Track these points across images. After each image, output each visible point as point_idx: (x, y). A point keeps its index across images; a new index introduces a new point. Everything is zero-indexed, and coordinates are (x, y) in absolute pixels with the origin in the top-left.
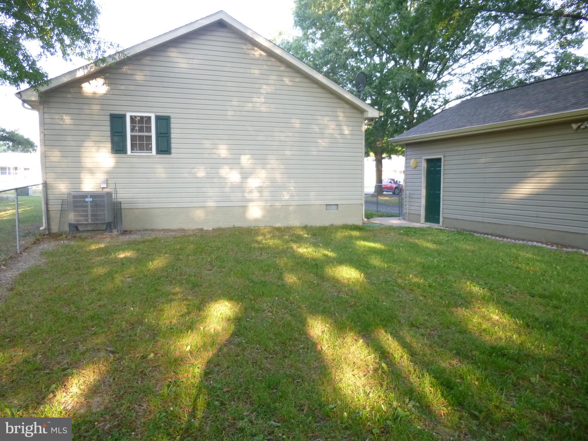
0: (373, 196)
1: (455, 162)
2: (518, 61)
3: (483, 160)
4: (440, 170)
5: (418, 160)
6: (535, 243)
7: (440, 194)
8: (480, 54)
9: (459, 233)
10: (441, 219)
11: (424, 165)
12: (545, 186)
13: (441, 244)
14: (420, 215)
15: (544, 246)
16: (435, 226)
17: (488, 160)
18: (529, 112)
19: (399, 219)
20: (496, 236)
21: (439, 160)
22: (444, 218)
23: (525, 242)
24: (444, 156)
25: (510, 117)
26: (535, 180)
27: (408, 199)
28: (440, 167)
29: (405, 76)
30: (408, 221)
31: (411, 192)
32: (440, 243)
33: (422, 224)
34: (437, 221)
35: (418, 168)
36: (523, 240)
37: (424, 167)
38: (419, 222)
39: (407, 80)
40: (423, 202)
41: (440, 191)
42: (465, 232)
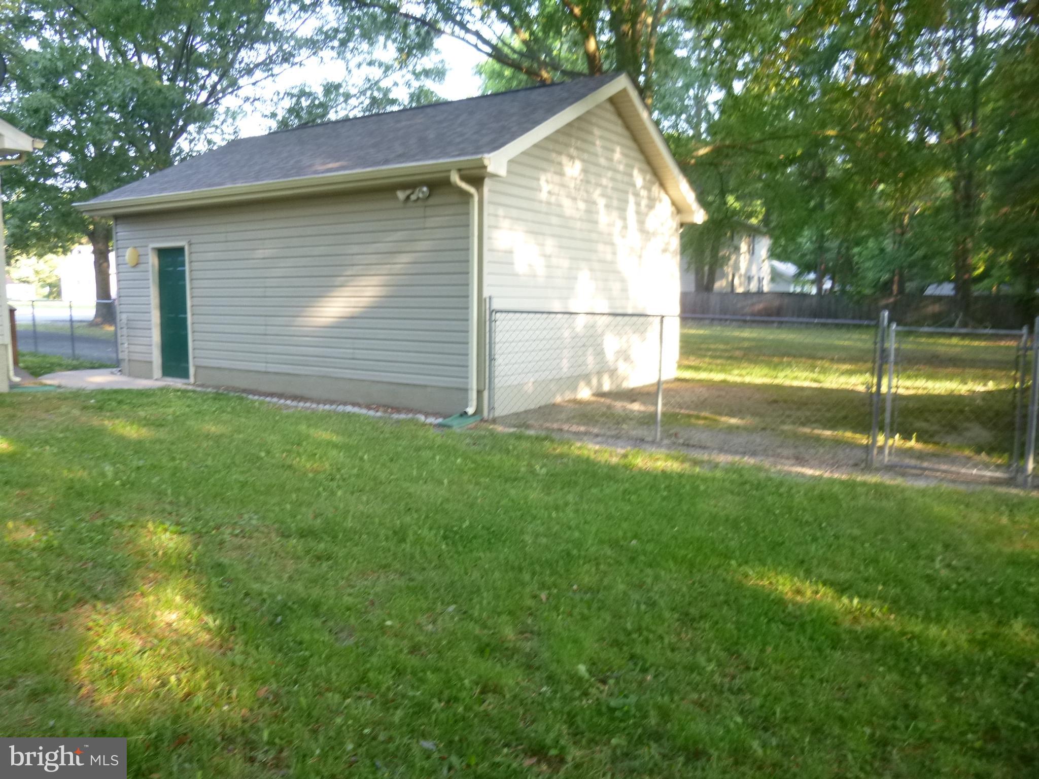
0: (92, 324)
1: (210, 256)
2: (353, 91)
3: (260, 253)
4: (184, 272)
5: (141, 251)
6: (349, 408)
7: (185, 320)
8: (286, 65)
9: (217, 397)
10: (192, 371)
11: (153, 261)
12: (364, 301)
13: (161, 425)
14: (151, 362)
15: (364, 411)
16: (177, 383)
17: (268, 253)
18: (331, 166)
19: (112, 373)
20: (287, 398)
21: (181, 250)
22: (197, 367)
23: (334, 407)
24: (190, 244)
25: (300, 170)
26: (346, 291)
27: (125, 331)
28: (183, 265)
29: (128, 82)
30: (130, 375)
31: (132, 316)
32: (158, 424)
33: (156, 381)
34: (184, 374)
35: (142, 267)
36: (332, 402)
37: (153, 266)
38: (149, 376)
39: (134, 90)
40: (156, 336)
41: (185, 313)
42: (232, 394)
